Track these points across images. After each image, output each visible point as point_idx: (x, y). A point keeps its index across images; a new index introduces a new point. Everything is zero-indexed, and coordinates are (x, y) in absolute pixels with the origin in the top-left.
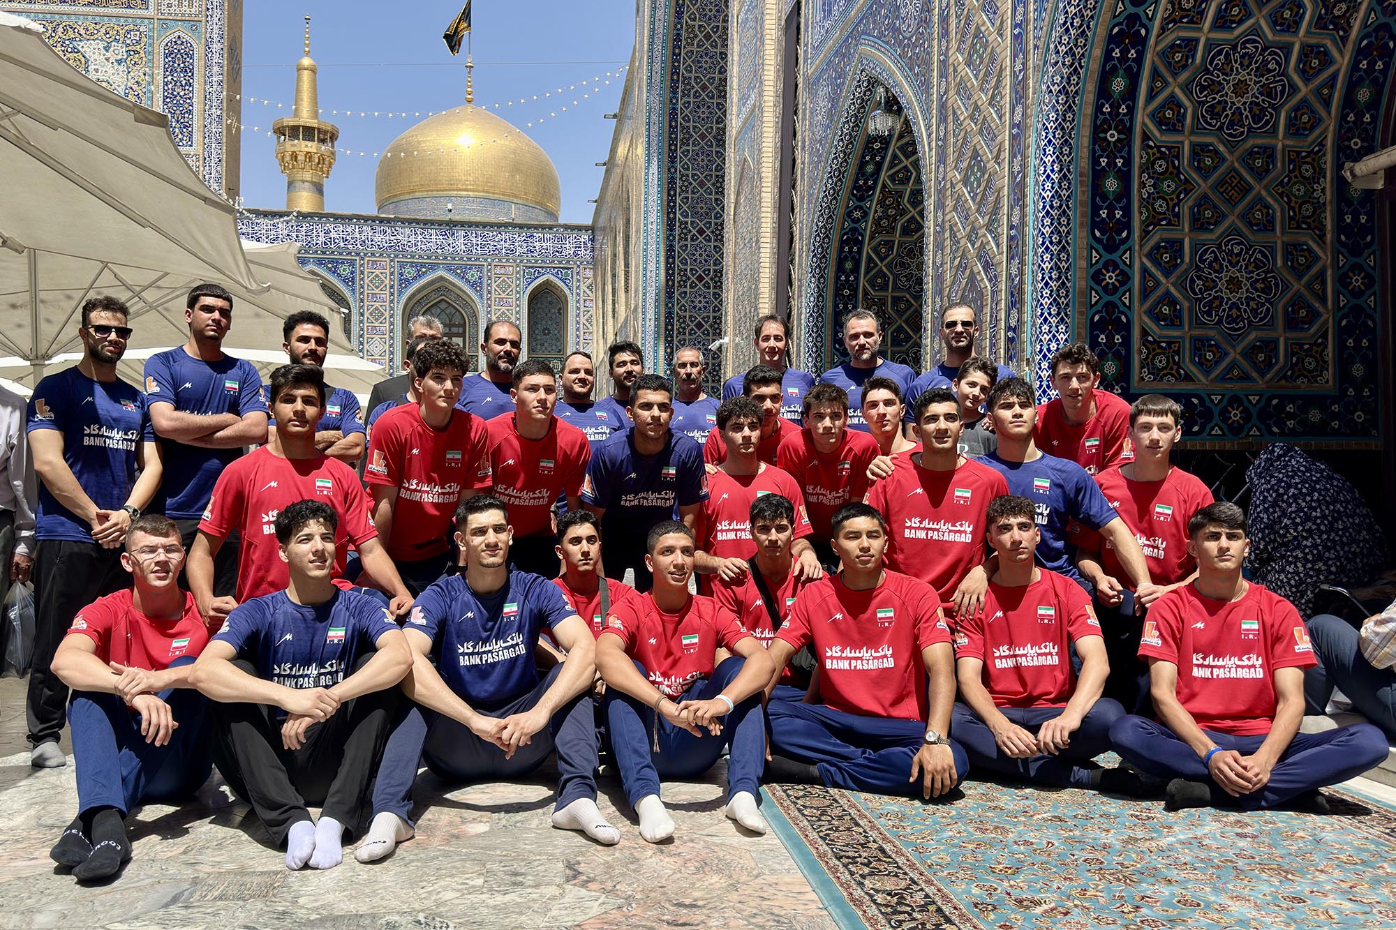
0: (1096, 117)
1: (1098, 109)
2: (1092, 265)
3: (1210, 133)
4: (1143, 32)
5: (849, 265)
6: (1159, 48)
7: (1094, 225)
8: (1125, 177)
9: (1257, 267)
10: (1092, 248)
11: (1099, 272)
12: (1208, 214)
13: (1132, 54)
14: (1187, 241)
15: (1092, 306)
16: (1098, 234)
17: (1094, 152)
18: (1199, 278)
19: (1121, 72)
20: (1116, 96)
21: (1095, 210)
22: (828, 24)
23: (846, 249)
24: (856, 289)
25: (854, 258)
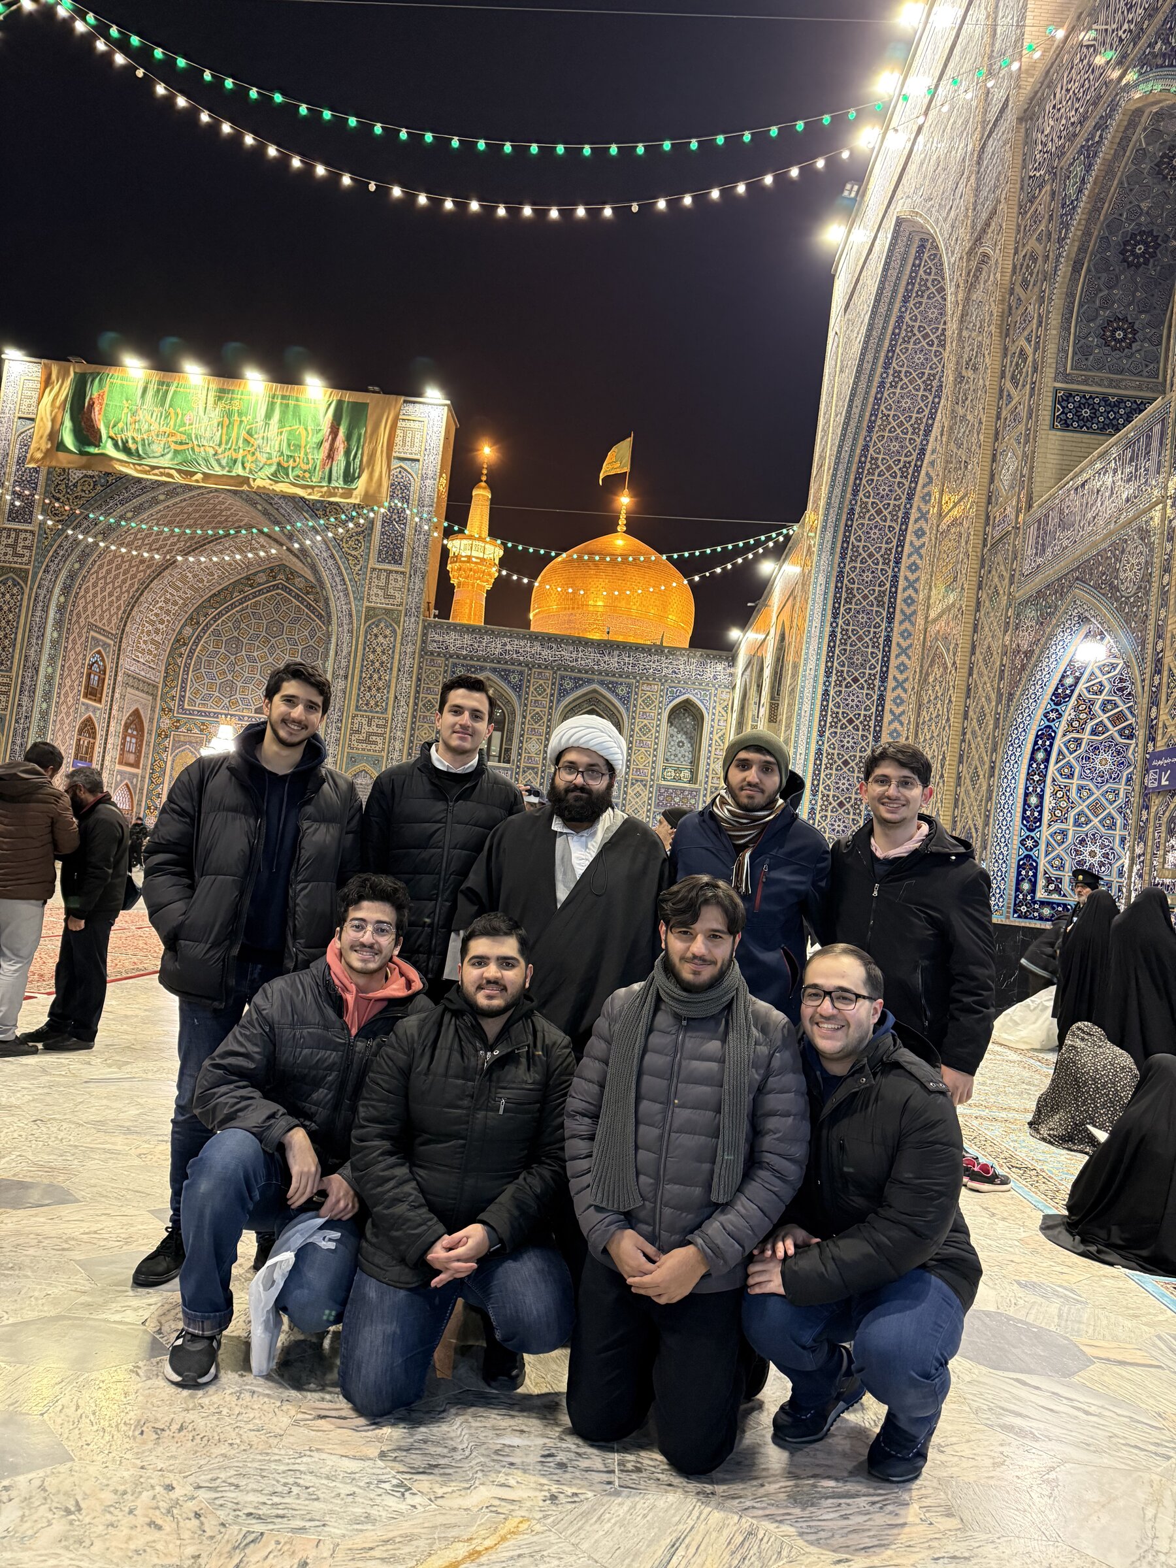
22: (1039, 560)
23: (1040, 742)
24: (1045, 776)
25: (1046, 750)
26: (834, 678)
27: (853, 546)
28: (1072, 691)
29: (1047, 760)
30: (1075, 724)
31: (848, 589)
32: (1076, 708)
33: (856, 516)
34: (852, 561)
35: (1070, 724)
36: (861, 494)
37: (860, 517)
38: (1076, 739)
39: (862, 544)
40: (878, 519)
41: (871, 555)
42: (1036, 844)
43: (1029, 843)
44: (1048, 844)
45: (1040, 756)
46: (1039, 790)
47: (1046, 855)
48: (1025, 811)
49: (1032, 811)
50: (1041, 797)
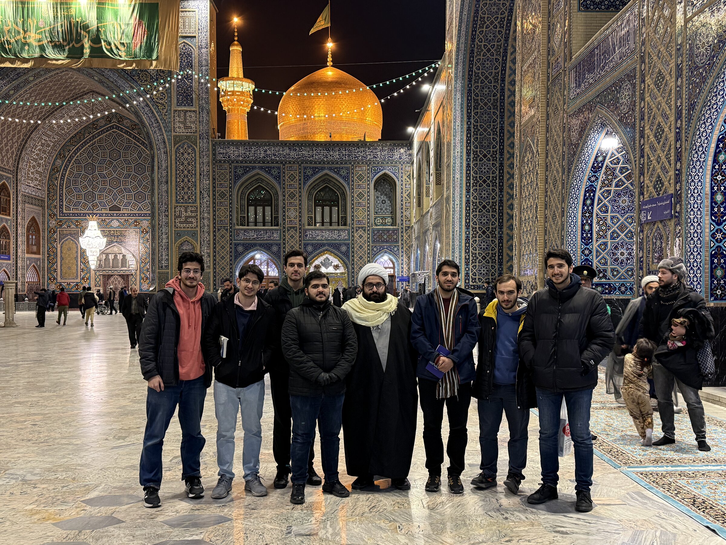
0: (712, 171)
1: (713, 167)
2: (711, 231)
7: (712, 214)
8: (725, 194)
10: (711, 224)
11: (714, 234)
15: (711, 248)
16: (713, 218)
17: (711, 184)
19: (723, 152)
20: (721, 162)
21: (712, 208)
22: (578, 90)
23: (588, 195)
24: (592, 213)
25: (591, 199)
26: (472, 156)
27: (476, 73)
28: (603, 164)
29: (592, 204)
30: (606, 182)
31: (475, 100)
32: (605, 173)
33: (475, 54)
34: (475, 82)
35: (603, 182)
36: (477, 40)
37: (478, 55)
38: (608, 191)
39: (480, 71)
40: (488, 55)
41: (486, 78)
42: (591, 252)
43: (587, 252)
44: (597, 251)
45: (588, 202)
46: (589, 221)
47: (597, 258)
48: (582, 234)
49: (587, 235)
50: (591, 225)
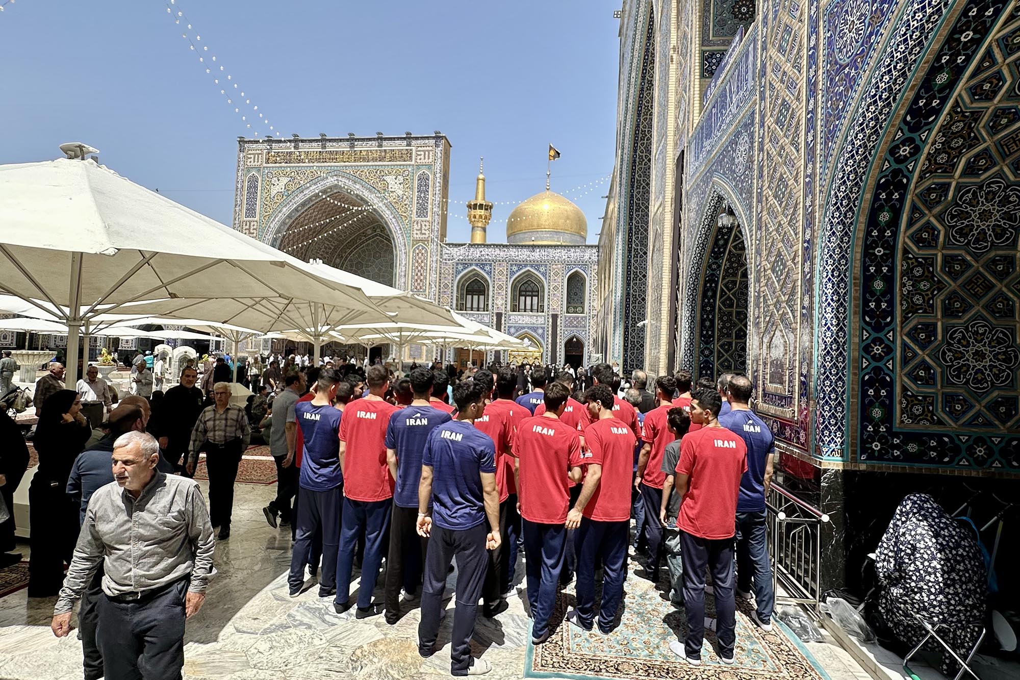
0: (867, 239)
1: (868, 233)
2: (863, 341)
3: (959, 248)
4: (905, 181)
5: (710, 294)
6: (917, 191)
7: (865, 313)
8: (889, 280)
9: (999, 343)
10: (863, 329)
11: (868, 346)
12: (957, 305)
13: (896, 196)
14: (939, 324)
15: (863, 369)
16: (867, 319)
17: (865, 262)
18: (950, 350)
19: (887, 208)
20: (883, 224)
21: (866, 303)
23: (708, 285)
24: (714, 307)
25: (712, 290)
28: (725, 249)
29: (714, 296)
30: (730, 271)
32: (729, 260)
35: (726, 271)
38: (733, 281)
42: (712, 352)
43: (707, 352)
49: (707, 332)
